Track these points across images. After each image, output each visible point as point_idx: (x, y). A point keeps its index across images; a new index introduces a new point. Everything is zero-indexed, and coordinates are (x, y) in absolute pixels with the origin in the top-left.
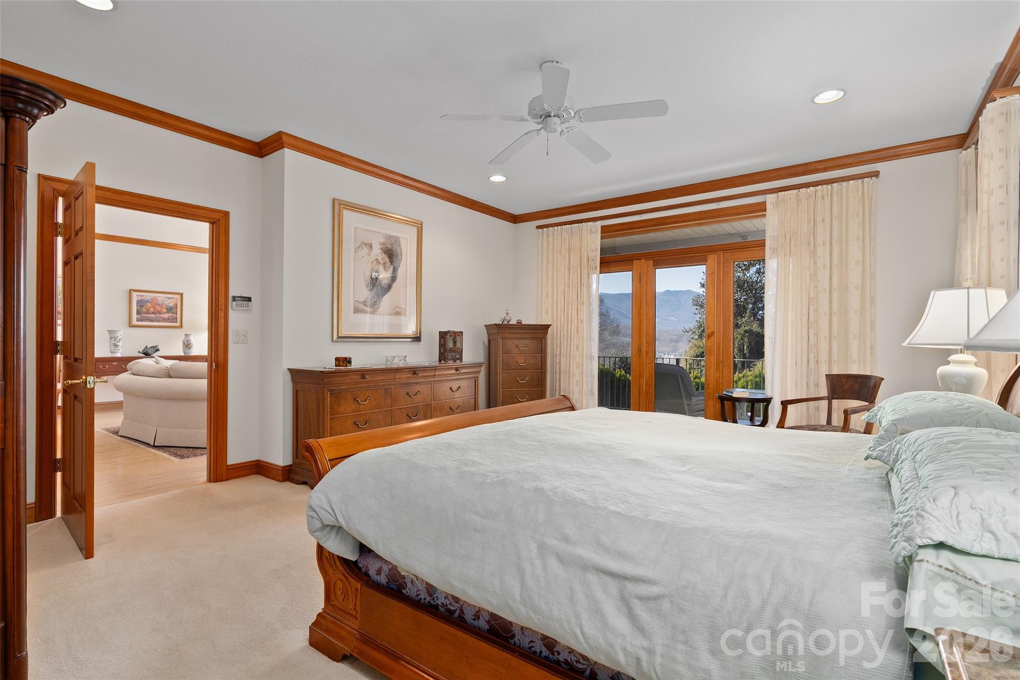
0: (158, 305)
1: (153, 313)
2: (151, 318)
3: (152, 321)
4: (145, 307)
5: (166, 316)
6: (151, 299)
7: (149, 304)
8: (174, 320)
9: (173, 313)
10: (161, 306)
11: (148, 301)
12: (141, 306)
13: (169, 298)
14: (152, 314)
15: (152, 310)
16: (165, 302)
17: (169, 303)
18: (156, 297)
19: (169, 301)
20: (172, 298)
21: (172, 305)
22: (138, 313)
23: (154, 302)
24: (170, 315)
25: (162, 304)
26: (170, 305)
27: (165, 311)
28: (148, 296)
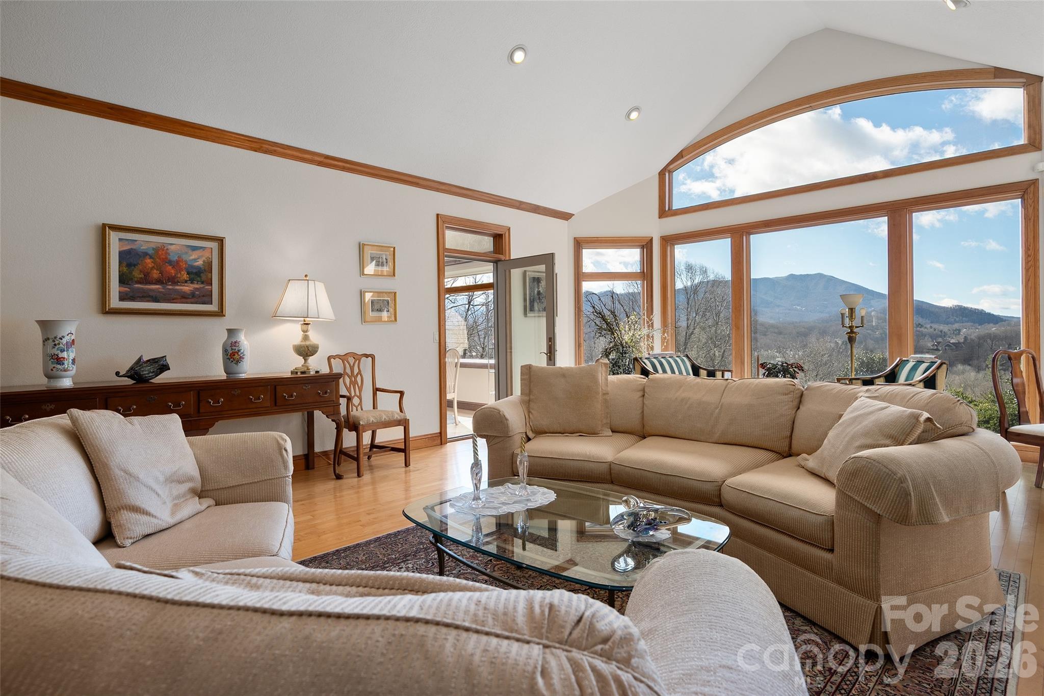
0: (170, 262)
1: (158, 282)
2: (151, 294)
3: (156, 300)
4: (140, 267)
5: (187, 288)
6: (153, 249)
7: (148, 261)
8: (206, 299)
9: (203, 283)
10: (176, 265)
11: (145, 254)
12: (129, 265)
13: (194, 248)
14: (155, 284)
15: (155, 274)
16: (185, 257)
17: (195, 260)
18: (164, 245)
19: (193, 256)
20: (201, 248)
21: (200, 263)
22: (123, 280)
23: (160, 254)
24: (196, 286)
25: (178, 262)
26: (197, 264)
27: (185, 276)
28: (145, 242)
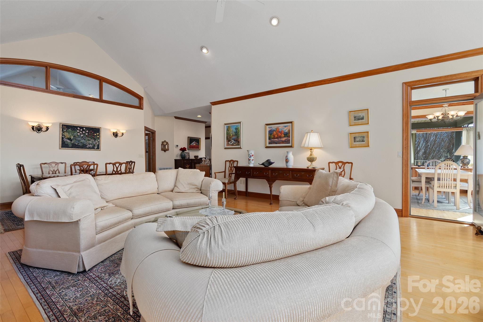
0: (279, 132)
1: (277, 138)
2: (275, 142)
3: (276, 143)
4: (273, 134)
5: (284, 139)
6: (276, 129)
7: (275, 132)
8: (288, 142)
9: (288, 137)
10: (281, 132)
11: (274, 130)
12: (270, 134)
13: (285, 126)
14: (276, 139)
15: (276, 136)
16: (283, 130)
17: (286, 130)
18: (278, 127)
19: (285, 129)
20: (287, 126)
21: (287, 131)
22: (269, 139)
23: (277, 130)
24: (286, 138)
25: (281, 131)
26: (286, 131)
27: (283, 135)
28: (274, 127)
